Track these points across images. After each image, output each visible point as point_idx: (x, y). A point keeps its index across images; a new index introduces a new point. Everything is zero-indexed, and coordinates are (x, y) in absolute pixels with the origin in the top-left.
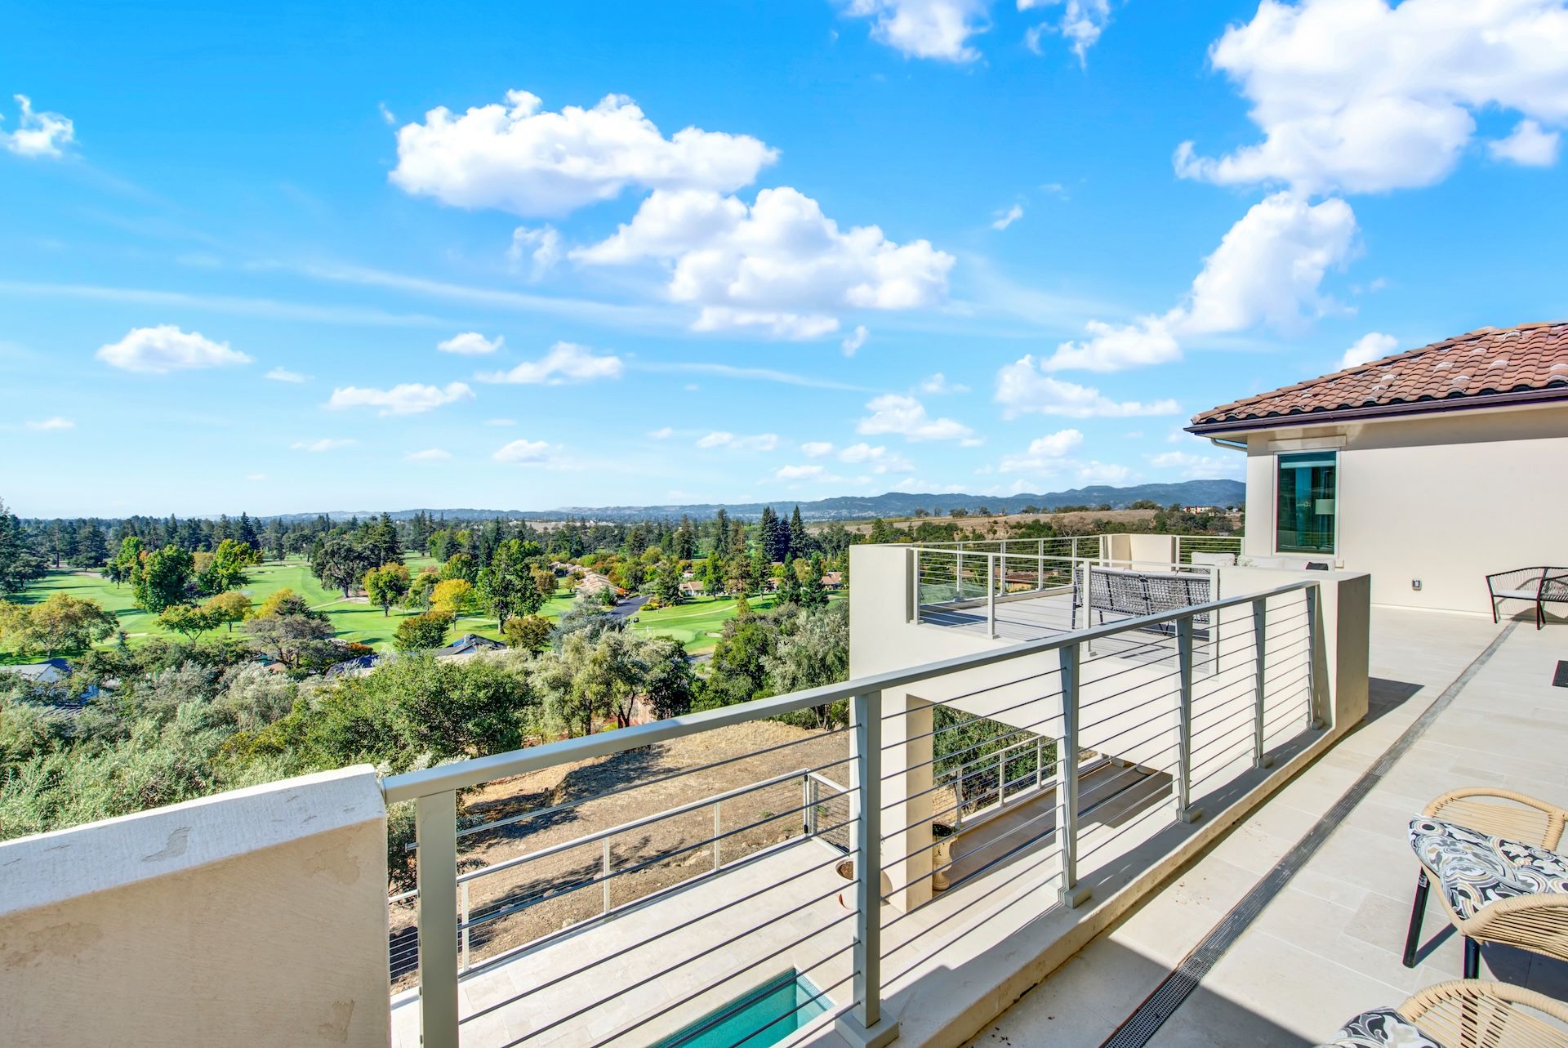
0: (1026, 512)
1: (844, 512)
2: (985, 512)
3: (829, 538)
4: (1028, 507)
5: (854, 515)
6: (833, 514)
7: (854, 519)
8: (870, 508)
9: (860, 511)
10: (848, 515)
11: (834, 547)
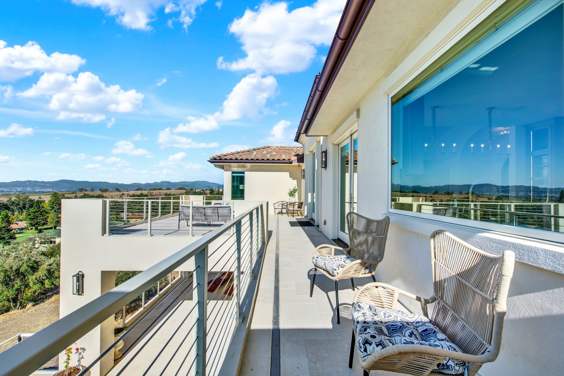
0: (137, 190)
1: (29, 189)
2: (118, 190)
3: (16, 203)
4: (138, 188)
5: (37, 191)
6: (19, 190)
7: (36, 193)
8: (49, 187)
9: (41, 188)
10: (31, 190)
11: (20, 208)
